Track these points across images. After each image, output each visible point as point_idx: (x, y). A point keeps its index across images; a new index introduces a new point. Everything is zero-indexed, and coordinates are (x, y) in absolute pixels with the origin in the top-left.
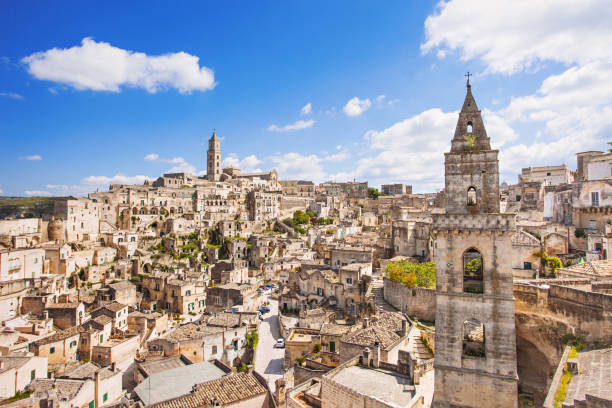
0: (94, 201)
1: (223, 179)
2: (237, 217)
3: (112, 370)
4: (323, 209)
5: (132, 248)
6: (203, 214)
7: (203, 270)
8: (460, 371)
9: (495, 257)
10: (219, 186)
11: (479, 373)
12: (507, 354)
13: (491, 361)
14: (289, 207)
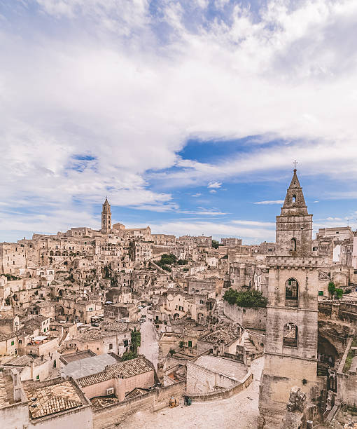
0: (22, 246)
1: (112, 232)
2: (123, 258)
3: (42, 360)
4: (181, 254)
5: (50, 278)
6: (100, 256)
7: (100, 294)
8: (281, 356)
9: (307, 284)
10: (110, 237)
11: (293, 357)
12: (311, 345)
13: (301, 350)
14: (158, 252)
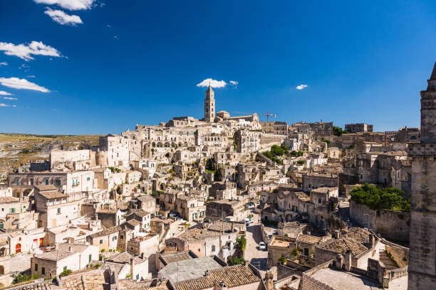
0: (126, 137)
1: (216, 121)
2: (228, 150)
3: (142, 258)
4: (295, 144)
5: (152, 171)
6: (202, 147)
7: (202, 189)
10: (214, 126)
14: (267, 142)
